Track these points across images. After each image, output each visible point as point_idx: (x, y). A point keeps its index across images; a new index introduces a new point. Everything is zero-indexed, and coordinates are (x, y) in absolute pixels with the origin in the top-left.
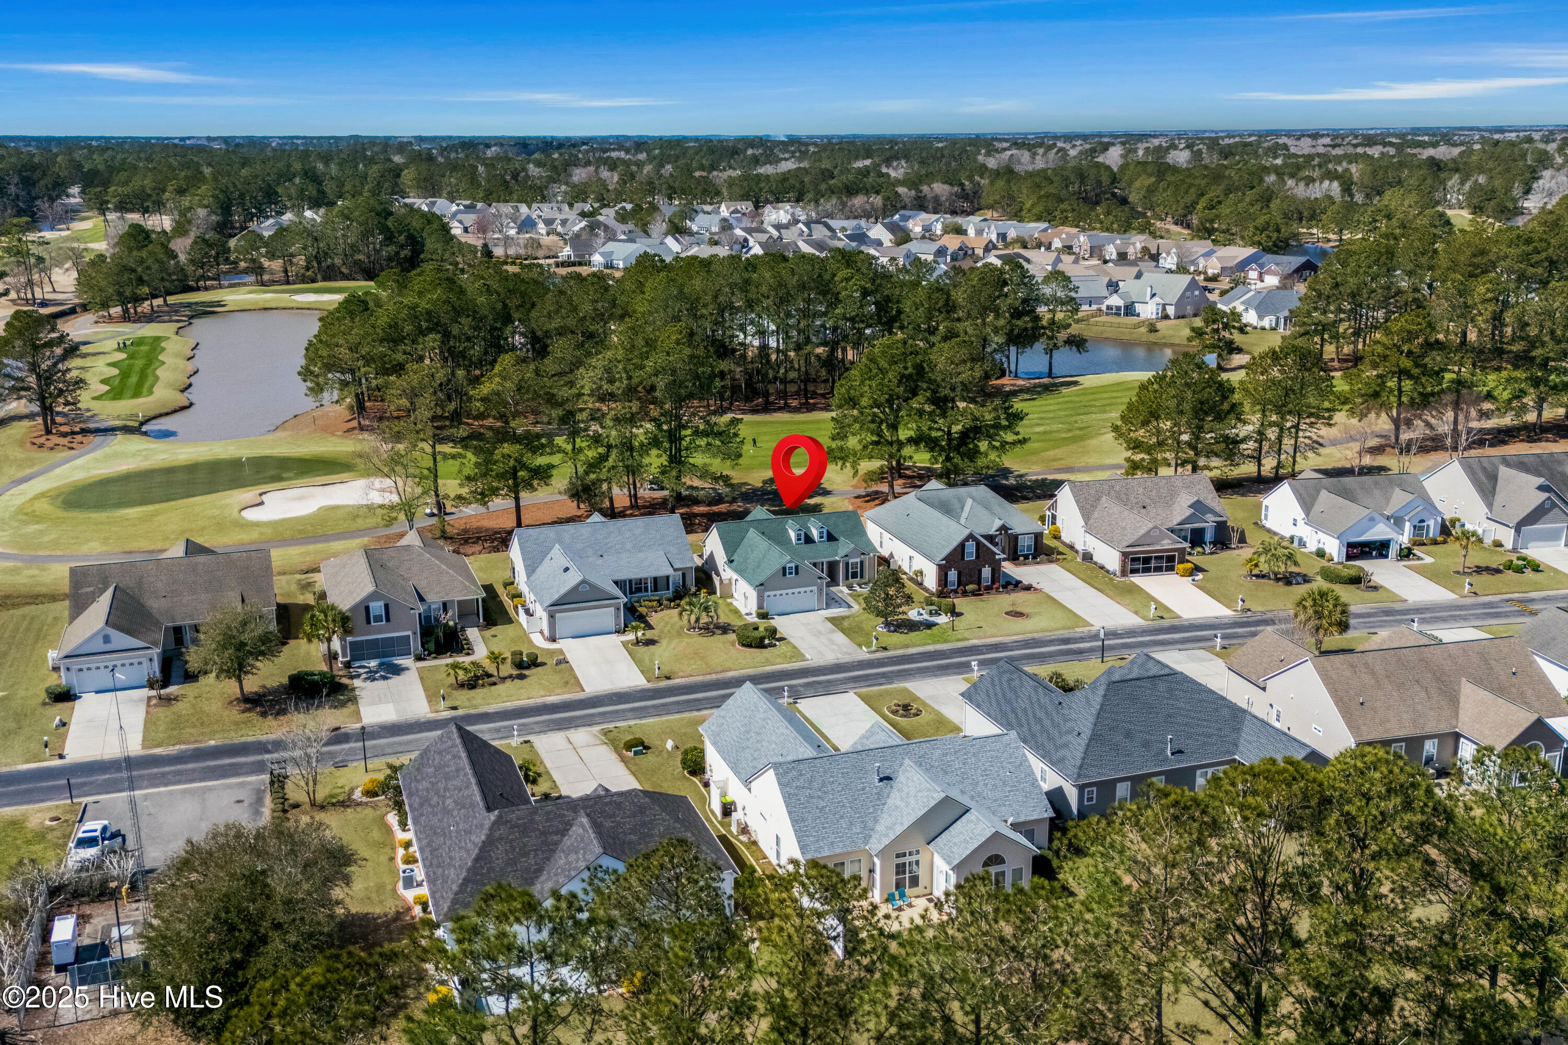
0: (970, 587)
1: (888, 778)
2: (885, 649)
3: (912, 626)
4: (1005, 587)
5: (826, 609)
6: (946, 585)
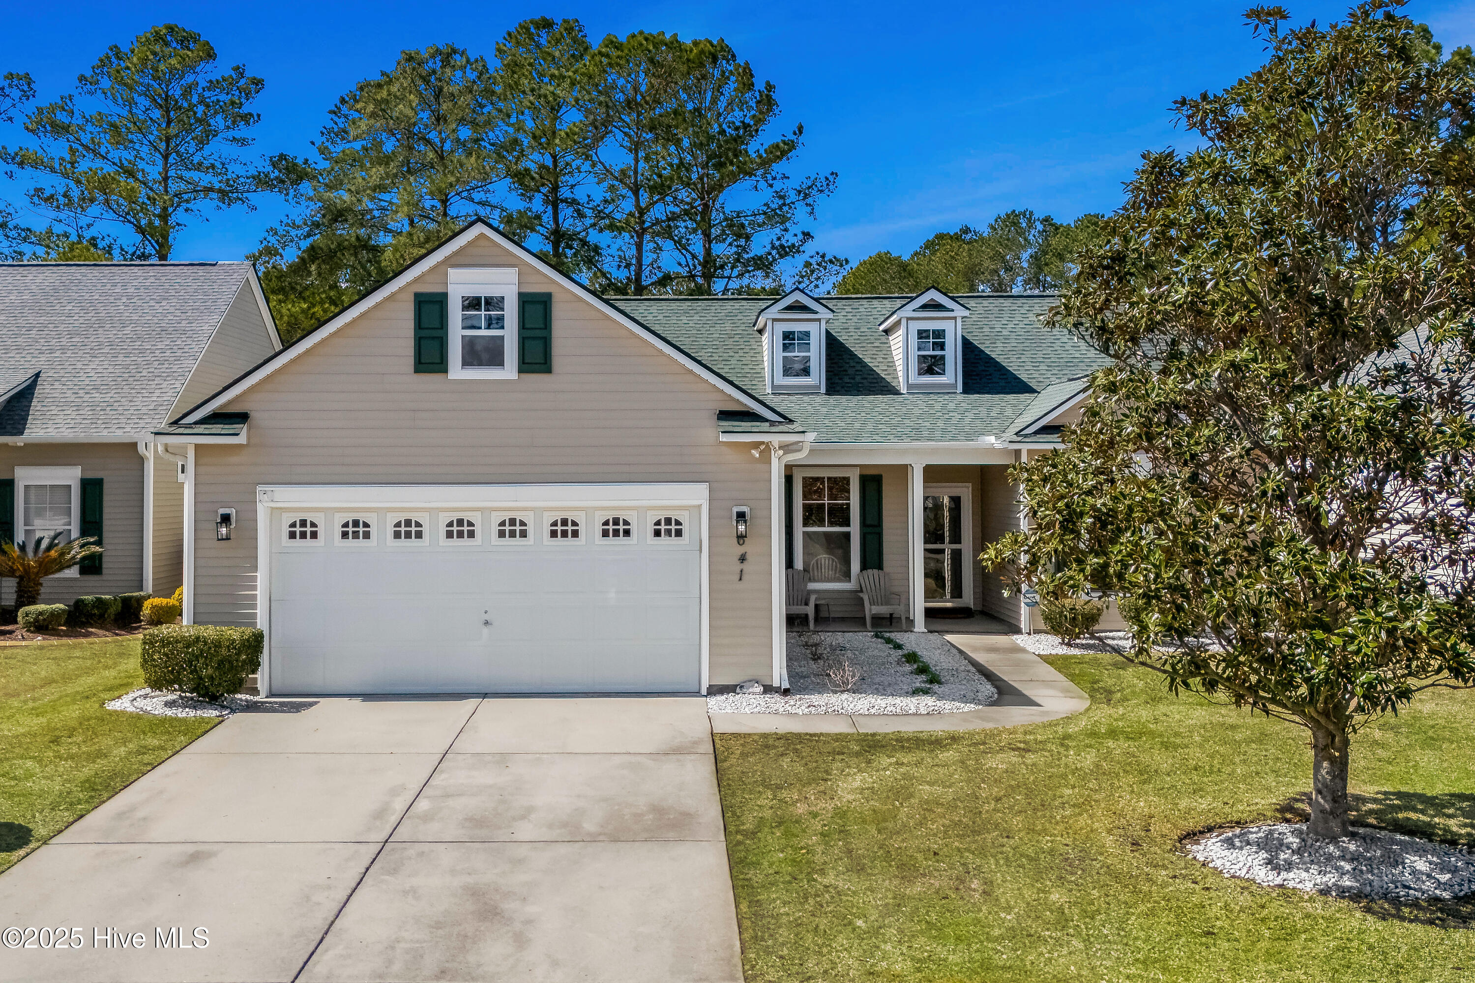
5: (786, 692)
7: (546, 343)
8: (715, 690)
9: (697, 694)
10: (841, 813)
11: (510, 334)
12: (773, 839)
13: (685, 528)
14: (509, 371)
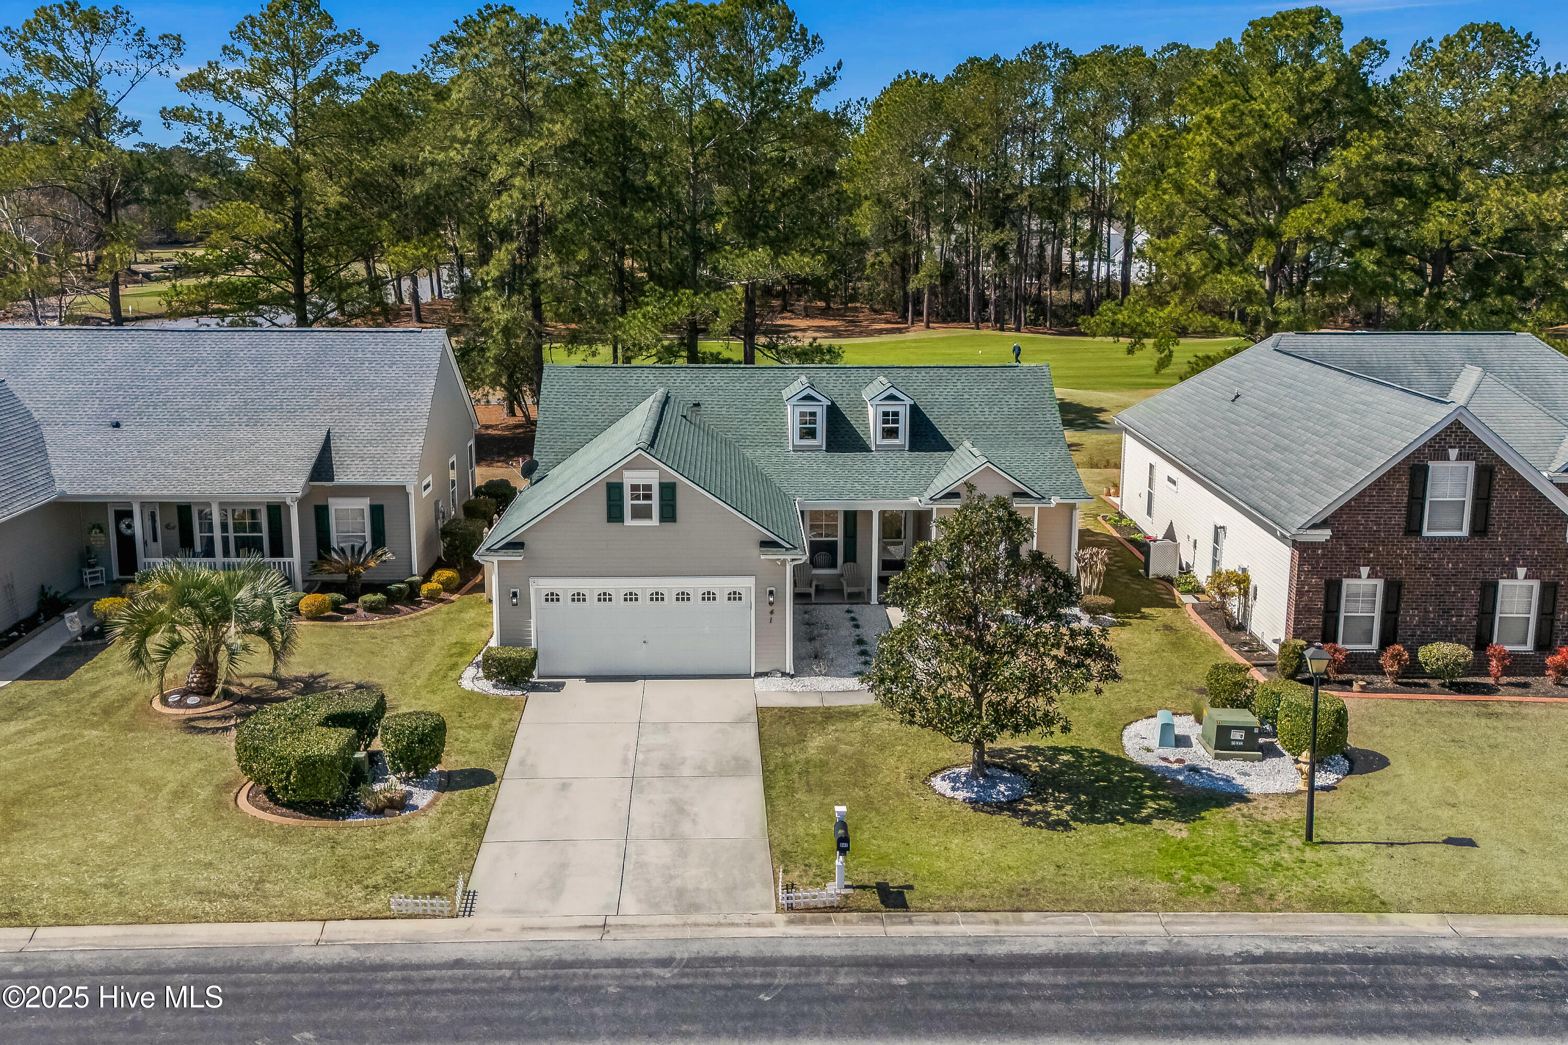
0: (1437, 653)
3: (1108, 786)
5: (792, 676)
6: (1329, 635)
7: (673, 507)
8: (758, 675)
9: (747, 676)
10: (808, 762)
11: (655, 503)
12: (780, 774)
13: (743, 596)
14: (655, 521)
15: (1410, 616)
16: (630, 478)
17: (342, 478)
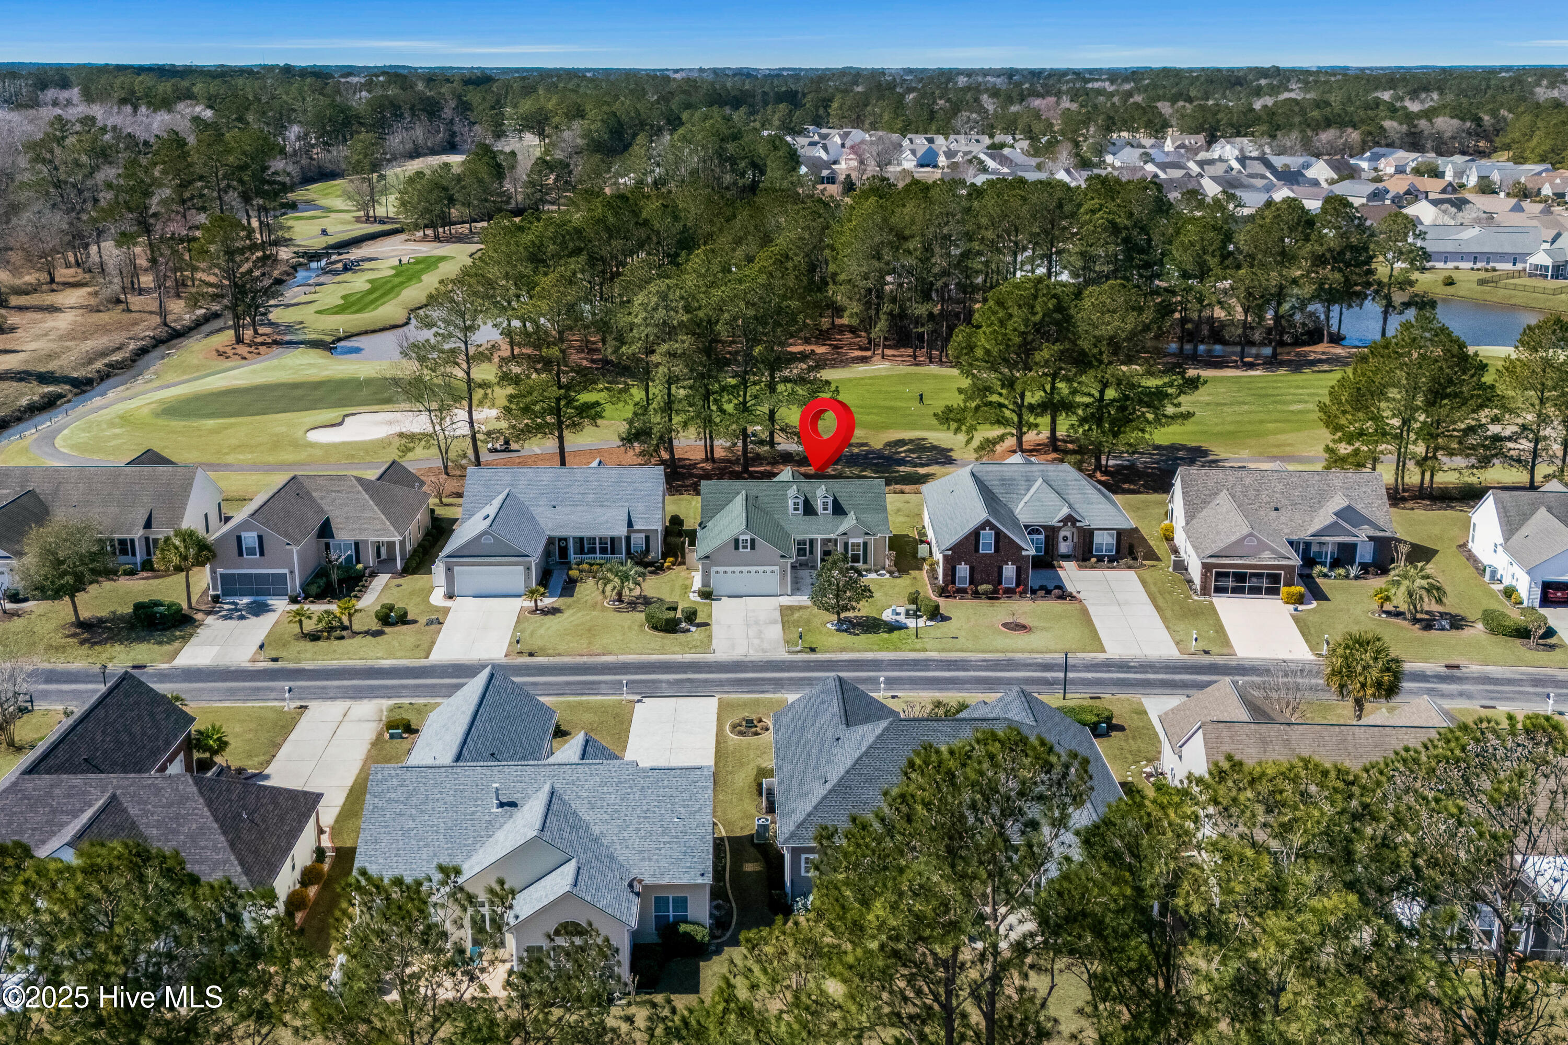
0: (983, 588)
1: (513, 805)
2: (813, 650)
3: (872, 626)
4: (1034, 592)
5: (790, 596)
6: (953, 582)
7: (754, 546)
8: (780, 596)
9: (777, 596)
10: (793, 621)
11: (749, 544)
12: (787, 624)
13: (775, 572)
14: (749, 550)
15: (978, 577)
16: (741, 537)
17: (636, 527)
